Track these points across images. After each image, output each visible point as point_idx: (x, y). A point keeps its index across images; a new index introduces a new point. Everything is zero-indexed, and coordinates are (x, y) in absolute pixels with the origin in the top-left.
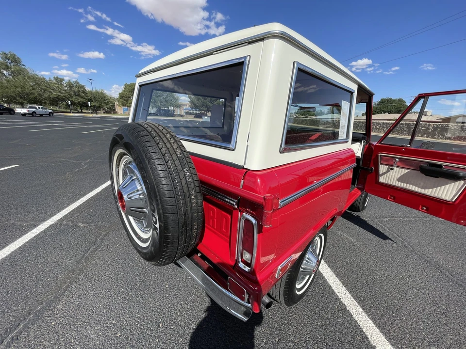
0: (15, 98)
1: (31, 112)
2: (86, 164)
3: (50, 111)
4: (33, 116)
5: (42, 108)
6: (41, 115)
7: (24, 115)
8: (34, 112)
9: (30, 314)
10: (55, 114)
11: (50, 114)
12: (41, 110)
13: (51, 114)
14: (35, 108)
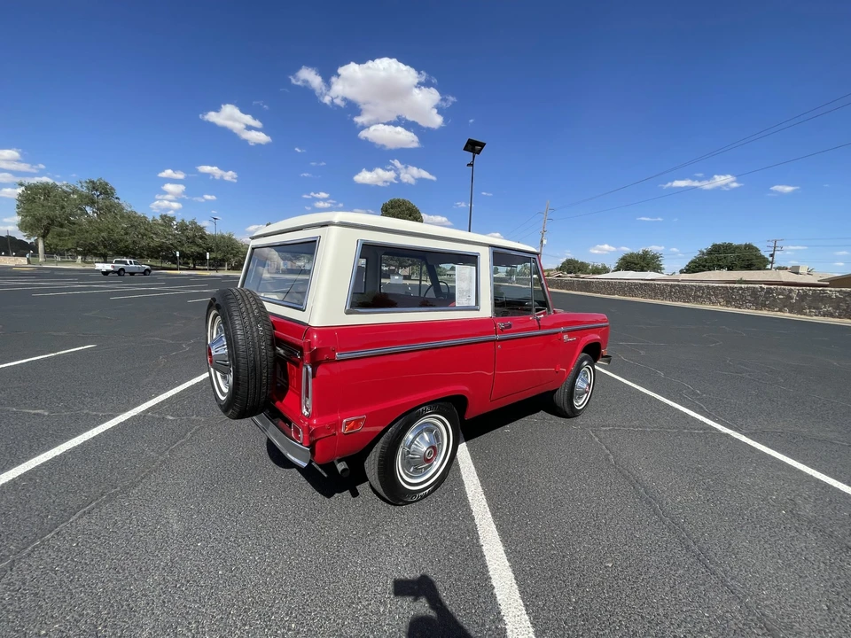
0: (96, 248)
1: (117, 269)
2: (189, 345)
3: (147, 267)
4: (120, 275)
5: (135, 263)
6: (132, 274)
7: (106, 273)
8: (122, 269)
9: (102, 495)
10: (153, 272)
11: (146, 272)
12: (133, 265)
13: (148, 273)
14: (125, 263)
